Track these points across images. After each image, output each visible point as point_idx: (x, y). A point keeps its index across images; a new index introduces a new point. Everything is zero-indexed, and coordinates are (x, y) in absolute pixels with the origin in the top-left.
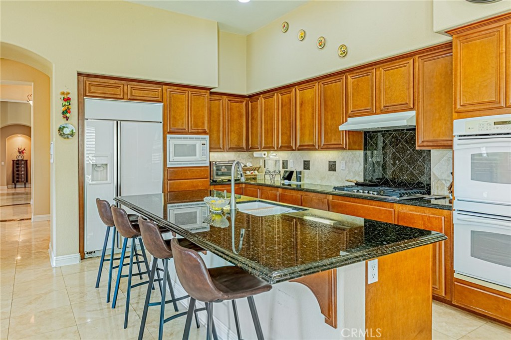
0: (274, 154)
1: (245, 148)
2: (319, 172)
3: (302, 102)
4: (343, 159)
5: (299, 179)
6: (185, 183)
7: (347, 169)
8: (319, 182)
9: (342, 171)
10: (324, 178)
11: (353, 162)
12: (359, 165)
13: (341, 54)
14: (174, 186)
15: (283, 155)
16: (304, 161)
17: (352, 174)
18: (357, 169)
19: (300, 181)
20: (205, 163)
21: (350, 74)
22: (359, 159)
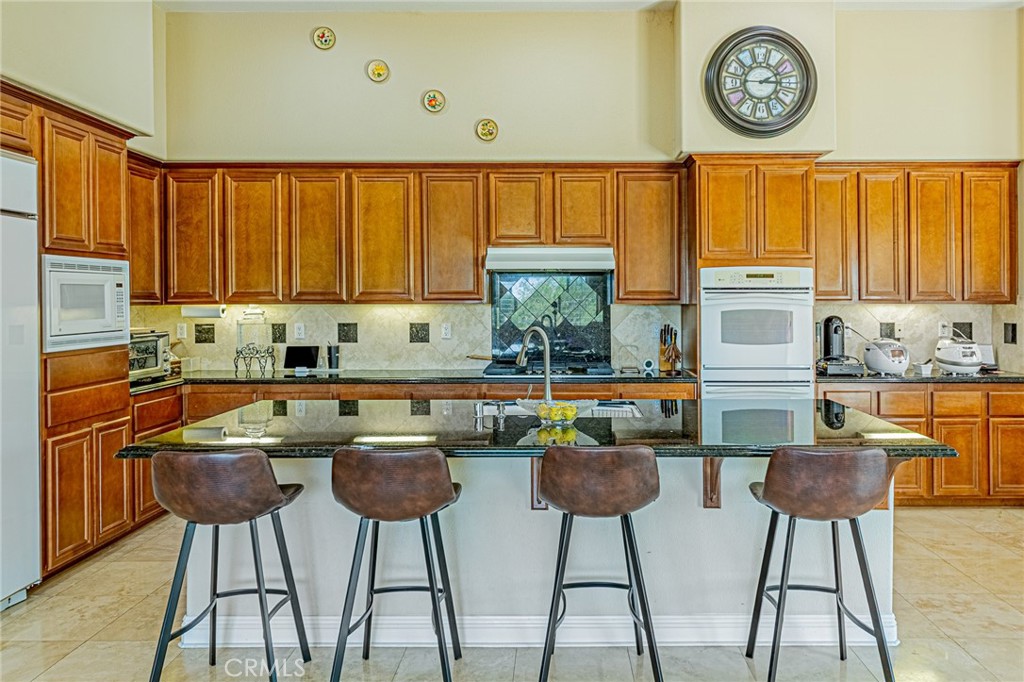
0: (259, 311)
1: (158, 295)
2: (384, 345)
3: (369, 204)
4: (447, 319)
5: (333, 362)
6: (86, 396)
7: (456, 337)
8: (385, 366)
9: (443, 341)
10: (399, 356)
11: (468, 325)
12: (482, 328)
13: (484, 135)
14: (63, 408)
15: (273, 313)
16: (339, 325)
17: (466, 345)
18: (478, 337)
19: (337, 368)
20: (121, 338)
21: (495, 173)
22: (483, 319)
